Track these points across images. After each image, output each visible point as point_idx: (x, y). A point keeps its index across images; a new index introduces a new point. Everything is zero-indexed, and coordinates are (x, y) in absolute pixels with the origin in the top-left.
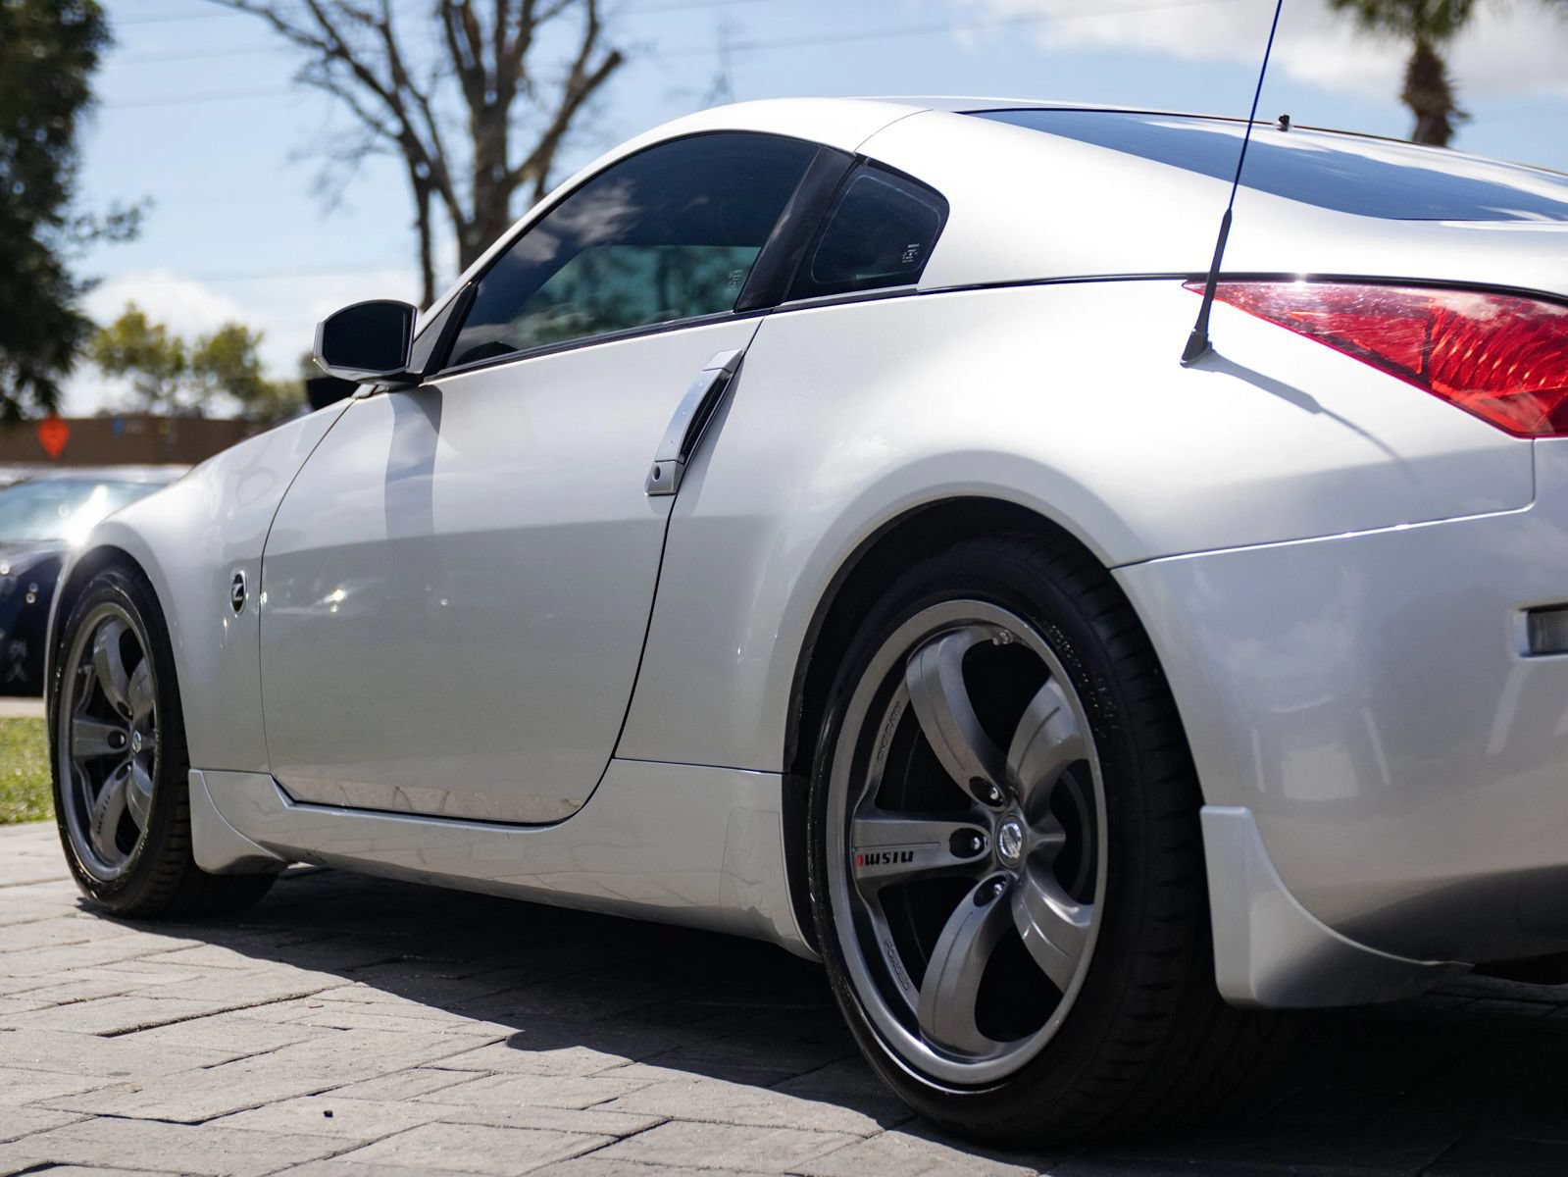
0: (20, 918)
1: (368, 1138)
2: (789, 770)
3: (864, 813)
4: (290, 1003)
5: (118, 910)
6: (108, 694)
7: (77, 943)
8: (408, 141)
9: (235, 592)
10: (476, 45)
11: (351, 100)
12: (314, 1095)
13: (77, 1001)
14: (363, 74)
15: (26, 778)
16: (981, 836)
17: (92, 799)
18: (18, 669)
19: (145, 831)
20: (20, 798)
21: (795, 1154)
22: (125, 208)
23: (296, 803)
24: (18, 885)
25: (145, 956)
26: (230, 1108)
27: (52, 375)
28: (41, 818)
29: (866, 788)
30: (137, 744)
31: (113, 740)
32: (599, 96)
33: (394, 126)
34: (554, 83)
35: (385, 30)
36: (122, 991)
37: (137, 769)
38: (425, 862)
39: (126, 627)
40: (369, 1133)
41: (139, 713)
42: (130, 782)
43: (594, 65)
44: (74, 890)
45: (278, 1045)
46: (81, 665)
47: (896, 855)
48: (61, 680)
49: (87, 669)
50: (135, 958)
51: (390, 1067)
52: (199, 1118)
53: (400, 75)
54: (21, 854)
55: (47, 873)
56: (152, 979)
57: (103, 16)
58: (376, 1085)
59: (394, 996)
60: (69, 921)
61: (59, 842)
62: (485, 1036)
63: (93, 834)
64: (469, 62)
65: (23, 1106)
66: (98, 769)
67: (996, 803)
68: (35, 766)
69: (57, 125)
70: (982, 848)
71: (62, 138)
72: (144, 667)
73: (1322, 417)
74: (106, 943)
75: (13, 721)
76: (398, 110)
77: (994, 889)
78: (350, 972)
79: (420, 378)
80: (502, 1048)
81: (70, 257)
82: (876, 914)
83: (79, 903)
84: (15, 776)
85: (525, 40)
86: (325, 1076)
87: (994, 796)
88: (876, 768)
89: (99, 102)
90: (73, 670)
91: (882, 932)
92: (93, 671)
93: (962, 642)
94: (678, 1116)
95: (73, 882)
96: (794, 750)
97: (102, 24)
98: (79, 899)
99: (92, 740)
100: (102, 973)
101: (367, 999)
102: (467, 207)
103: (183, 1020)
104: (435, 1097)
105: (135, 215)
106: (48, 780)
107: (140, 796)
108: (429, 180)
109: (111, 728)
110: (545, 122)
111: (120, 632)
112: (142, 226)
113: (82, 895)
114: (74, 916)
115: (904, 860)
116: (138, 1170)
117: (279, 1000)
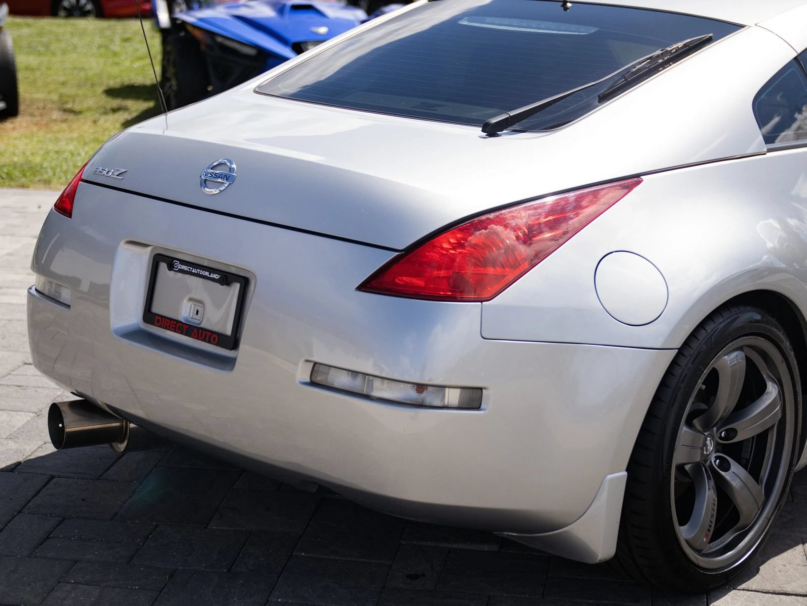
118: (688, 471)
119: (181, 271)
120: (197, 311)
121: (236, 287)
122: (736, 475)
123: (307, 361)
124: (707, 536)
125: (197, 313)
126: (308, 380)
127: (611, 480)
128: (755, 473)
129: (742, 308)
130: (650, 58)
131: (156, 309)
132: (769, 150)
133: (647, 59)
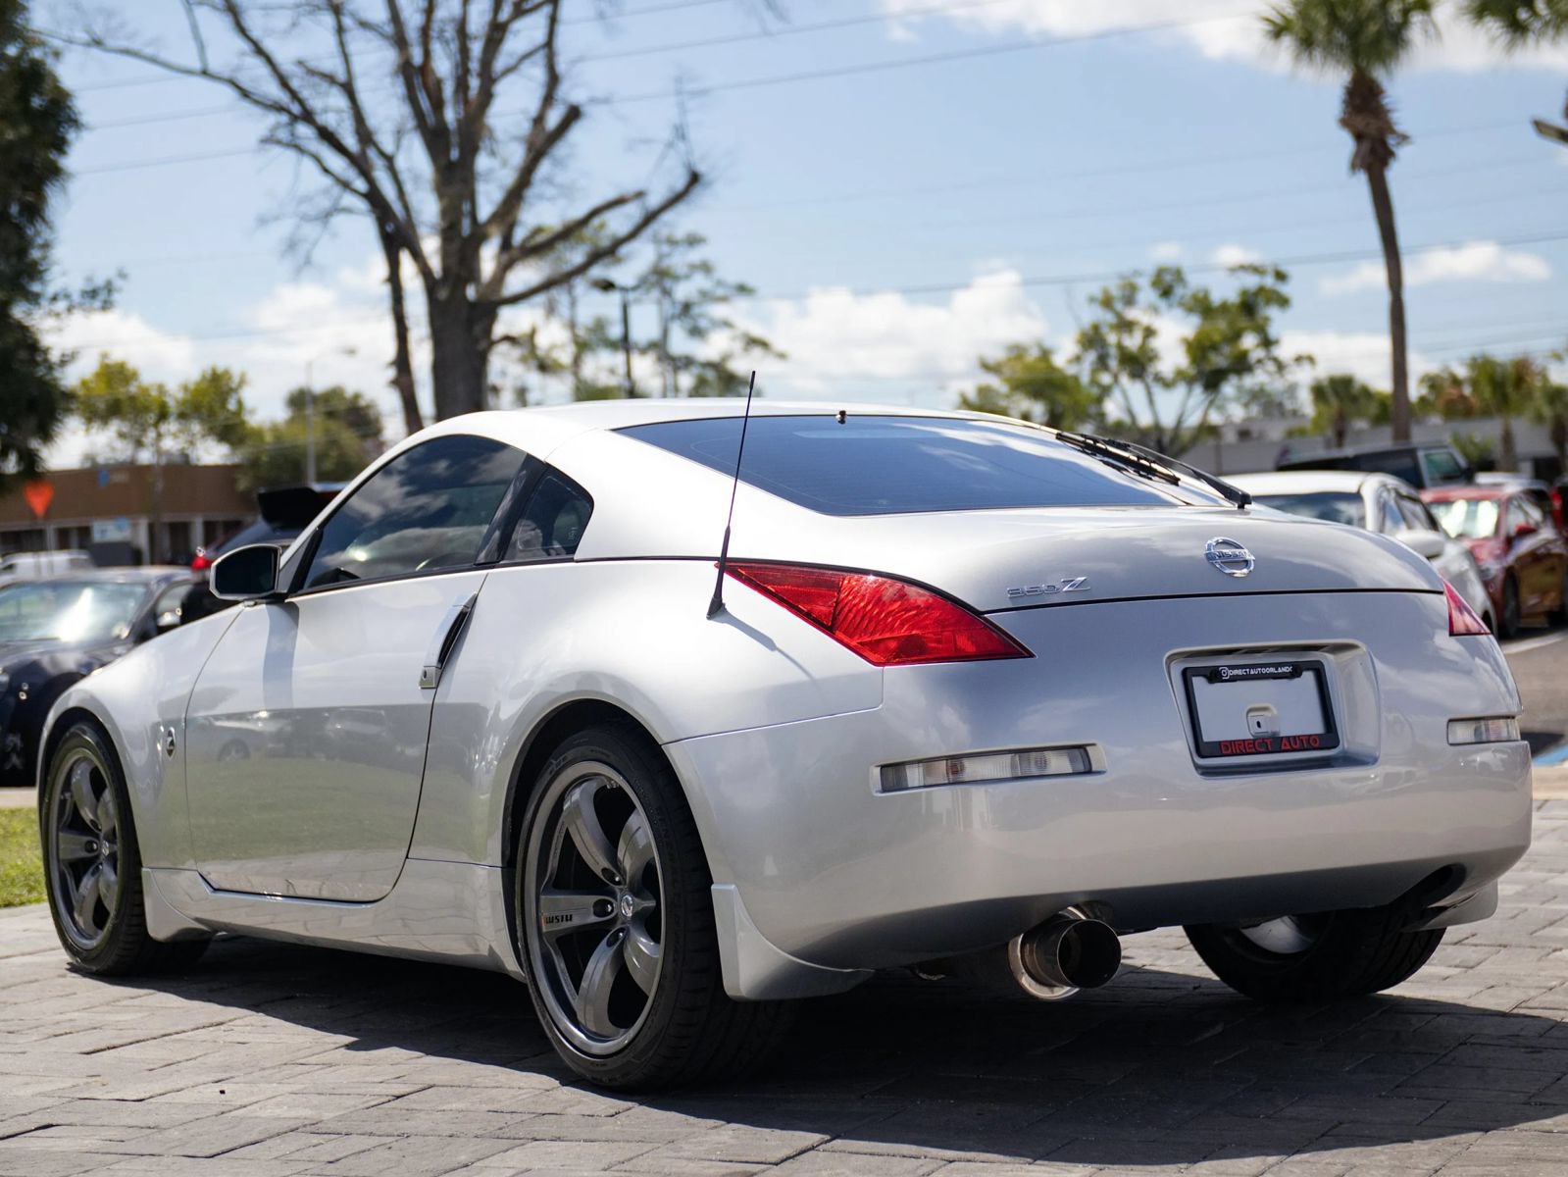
0: (26, 979)
1: (244, 1104)
2: (505, 865)
3: (546, 891)
4: (211, 1029)
5: (97, 971)
6: (82, 813)
7: (67, 995)
8: (374, 197)
9: (168, 743)
10: (438, 104)
11: (318, 159)
12: (217, 1082)
13: (66, 1033)
14: (327, 136)
15: (25, 867)
16: (612, 905)
17: (74, 887)
18: (15, 760)
19: (112, 913)
20: (21, 884)
21: (500, 1101)
22: (100, 281)
23: (216, 890)
24: (23, 954)
25: (114, 1002)
26: (161, 1092)
27: (35, 444)
28: (38, 901)
29: (548, 874)
30: (106, 851)
31: (89, 847)
32: (560, 149)
33: (361, 185)
34: (516, 138)
35: (349, 89)
36: (98, 1025)
37: (106, 869)
38: (307, 930)
39: (93, 766)
40: (245, 1101)
41: (105, 826)
42: (101, 879)
43: (553, 118)
44: (65, 957)
45: (198, 1054)
46: (63, 792)
47: (562, 917)
48: (49, 804)
49: (67, 795)
50: (108, 1004)
51: (268, 1065)
52: (142, 1097)
53: (365, 136)
54: (25, 930)
55: (45, 945)
56: (119, 1017)
57: (71, 101)
58: (257, 1074)
59: (283, 1022)
60: (61, 980)
61: (50, 921)
62: (335, 1043)
63: (76, 915)
64: (431, 120)
65: (32, 1096)
66: (80, 868)
67: (619, 883)
68: (31, 858)
69: (29, 198)
70: (612, 911)
71: (35, 211)
72: (108, 795)
73: (776, 652)
74: (90, 994)
75: (13, 812)
76: (365, 171)
77: (618, 935)
78: (256, 1007)
79: (286, 596)
80: (343, 1050)
81: (48, 331)
82: (556, 954)
83: (68, 967)
84: (17, 865)
85: (486, 96)
86: (225, 1072)
87: (617, 879)
88: (553, 862)
89: (69, 175)
90: (57, 796)
91: (560, 965)
92: (72, 797)
93: (592, 787)
94: (437, 1083)
95: (63, 951)
96: (508, 852)
97: (70, 108)
98: (68, 964)
99: (71, 846)
100: (84, 1014)
101: (264, 1024)
102: (435, 264)
103: (138, 1042)
104: (291, 1080)
105: (109, 288)
106: (42, 870)
107: (108, 886)
108: (397, 237)
109: (85, 839)
110: (508, 177)
111: (89, 770)
112: (116, 297)
113: (70, 961)
114: (64, 976)
115: (567, 920)
116: (103, 1126)
117: (204, 1027)
119: (1234, 679)
120: (1259, 724)
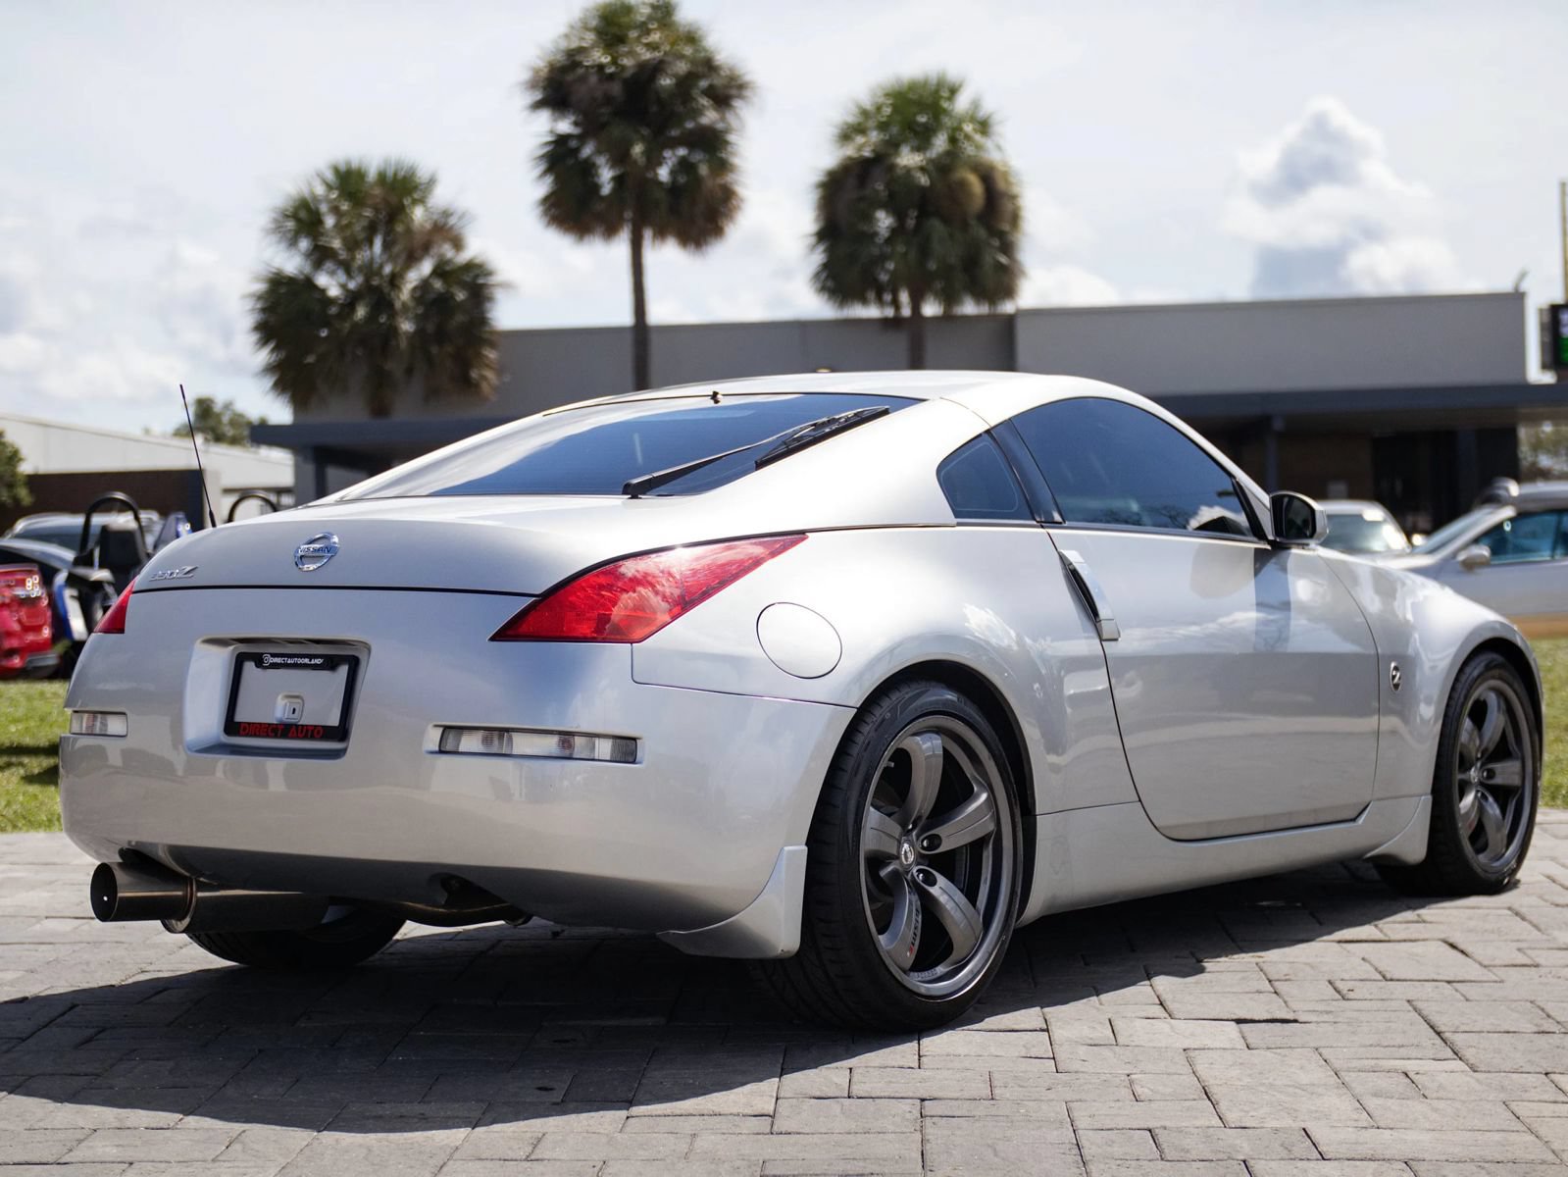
118: (885, 879)
119: (274, 666)
120: (294, 710)
121: (344, 670)
122: (942, 890)
123: (436, 726)
124: (911, 950)
125: (294, 712)
126: (437, 749)
127: (789, 852)
128: (971, 895)
129: (934, 683)
130: (814, 425)
131: (241, 716)
132: (959, 524)
133: (812, 425)
